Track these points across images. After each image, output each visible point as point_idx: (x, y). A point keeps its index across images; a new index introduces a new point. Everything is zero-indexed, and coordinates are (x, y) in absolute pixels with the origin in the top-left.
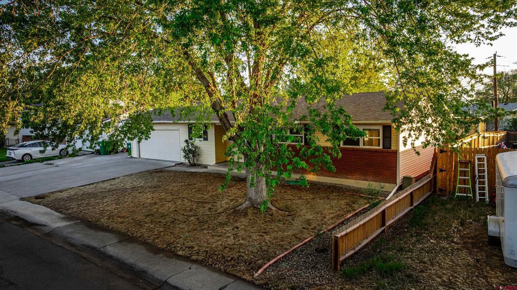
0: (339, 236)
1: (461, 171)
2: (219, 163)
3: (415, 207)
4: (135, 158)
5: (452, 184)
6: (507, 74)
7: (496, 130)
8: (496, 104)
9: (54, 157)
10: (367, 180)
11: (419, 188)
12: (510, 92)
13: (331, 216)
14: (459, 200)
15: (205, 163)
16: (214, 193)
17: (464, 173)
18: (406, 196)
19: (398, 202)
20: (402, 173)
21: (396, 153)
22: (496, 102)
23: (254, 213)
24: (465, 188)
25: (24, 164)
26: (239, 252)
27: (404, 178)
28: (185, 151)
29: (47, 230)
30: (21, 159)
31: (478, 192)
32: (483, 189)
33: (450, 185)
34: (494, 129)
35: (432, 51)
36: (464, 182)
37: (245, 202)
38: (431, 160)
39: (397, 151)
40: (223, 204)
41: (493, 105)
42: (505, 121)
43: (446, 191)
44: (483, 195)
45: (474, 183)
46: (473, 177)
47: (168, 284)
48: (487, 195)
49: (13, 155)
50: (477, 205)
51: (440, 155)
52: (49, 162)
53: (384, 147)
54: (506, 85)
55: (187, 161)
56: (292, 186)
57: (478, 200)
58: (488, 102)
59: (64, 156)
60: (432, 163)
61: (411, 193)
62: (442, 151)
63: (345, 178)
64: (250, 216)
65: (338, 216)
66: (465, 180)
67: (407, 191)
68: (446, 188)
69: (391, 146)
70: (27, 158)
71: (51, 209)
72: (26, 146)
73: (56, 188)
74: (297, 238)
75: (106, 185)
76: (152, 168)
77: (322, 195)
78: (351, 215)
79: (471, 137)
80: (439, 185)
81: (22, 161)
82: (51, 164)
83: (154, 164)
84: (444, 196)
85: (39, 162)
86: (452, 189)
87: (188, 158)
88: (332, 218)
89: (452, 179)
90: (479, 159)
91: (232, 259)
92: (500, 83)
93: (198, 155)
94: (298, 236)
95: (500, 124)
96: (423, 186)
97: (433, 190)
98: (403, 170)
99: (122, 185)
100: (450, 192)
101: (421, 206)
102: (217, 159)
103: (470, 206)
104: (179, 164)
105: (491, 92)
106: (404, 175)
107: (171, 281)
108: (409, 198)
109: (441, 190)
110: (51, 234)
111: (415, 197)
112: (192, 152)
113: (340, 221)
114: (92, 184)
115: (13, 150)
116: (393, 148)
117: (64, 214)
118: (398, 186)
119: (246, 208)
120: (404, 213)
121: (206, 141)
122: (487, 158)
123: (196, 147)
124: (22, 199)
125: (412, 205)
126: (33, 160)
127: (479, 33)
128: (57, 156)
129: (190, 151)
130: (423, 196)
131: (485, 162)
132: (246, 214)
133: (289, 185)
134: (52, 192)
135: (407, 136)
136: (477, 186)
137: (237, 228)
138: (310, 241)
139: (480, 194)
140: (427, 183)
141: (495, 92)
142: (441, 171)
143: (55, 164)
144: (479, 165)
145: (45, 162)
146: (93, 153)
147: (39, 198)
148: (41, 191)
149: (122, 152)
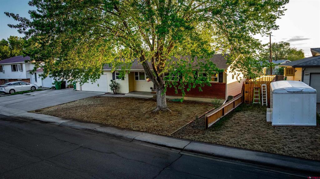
0: (208, 116)
1: (255, 92)
2: (130, 92)
3: (235, 108)
4: (78, 91)
5: (251, 98)
6: (276, 44)
7: (271, 74)
8: (271, 61)
9: (29, 91)
10: (211, 98)
11: (237, 100)
12: (278, 54)
13: (198, 113)
14: (255, 105)
15: (122, 92)
16: (136, 106)
17: (257, 93)
18: (232, 103)
19: (229, 105)
20: (228, 94)
21: (225, 84)
22: (271, 60)
23: (162, 113)
24: (257, 100)
25: (11, 95)
26: (161, 127)
27: (229, 96)
28: (111, 86)
29: (57, 124)
30: (9, 92)
31: (263, 101)
32: (265, 100)
33: (250, 99)
34: (270, 74)
35: (247, 40)
36: (257, 97)
37: (156, 108)
38: (242, 87)
39: (225, 83)
40: (144, 110)
41: (269, 62)
42: (276, 70)
43: (248, 102)
44: (265, 102)
45: (261, 97)
46: (261, 94)
47: (135, 140)
48: (267, 102)
49: (3, 90)
50: (262, 107)
51: (246, 85)
52: (28, 94)
53: (219, 82)
54: (277, 50)
55: (113, 92)
56: (174, 102)
57: (263, 105)
58: (267, 59)
59: (34, 90)
60: (242, 88)
61: (234, 102)
62: (247, 83)
63: (200, 97)
64: (160, 114)
65: (201, 113)
66: (257, 96)
67: (232, 101)
68: (249, 100)
69: (222, 81)
70: (12, 92)
71: (51, 115)
72: (11, 85)
73: (44, 106)
74: (185, 121)
75: (72, 104)
76: (93, 95)
77: (191, 105)
78: (207, 112)
79: (260, 77)
80: (245, 99)
81: (9, 94)
82: (29, 95)
83: (92, 93)
84: (248, 104)
85: (20, 94)
86: (251, 100)
87: (113, 90)
88: (199, 114)
89: (251, 96)
90: (263, 86)
91: (159, 130)
92: (273, 48)
93: (119, 88)
94: (186, 121)
95: (273, 71)
96: (238, 99)
97: (242, 101)
98: (228, 93)
99: (82, 104)
100: (250, 102)
101: (238, 108)
102: (130, 90)
103: (259, 107)
104: (107, 93)
105: (269, 54)
106: (229, 95)
107: (136, 138)
108: (233, 104)
109: (246, 101)
110: (60, 126)
111: (235, 104)
112: (115, 87)
113: (203, 115)
114: (64, 104)
115: (3, 87)
116: (224, 82)
117: (61, 117)
118: (226, 100)
119: (158, 111)
120: (231, 110)
121: (123, 81)
122: (267, 87)
123: (117, 84)
124: (28, 112)
125: (234, 107)
126: (16, 93)
127: (263, 31)
128: (30, 91)
129: (114, 86)
130: (238, 104)
131: (266, 88)
132: (158, 113)
133: (173, 102)
134: (43, 108)
135: (234, 74)
136: (262, 98)
137: (156, 119)
138: (192, 122)
139: (264, 102)
140: (240, 98)
141: (271, 54)
142: (246, 92)
143: (31, 95)
144: (264, 89)
145: (25, 94)
146: (51, 88)
147: (37, 111)
148: (37, 108)
149: (68, 87)
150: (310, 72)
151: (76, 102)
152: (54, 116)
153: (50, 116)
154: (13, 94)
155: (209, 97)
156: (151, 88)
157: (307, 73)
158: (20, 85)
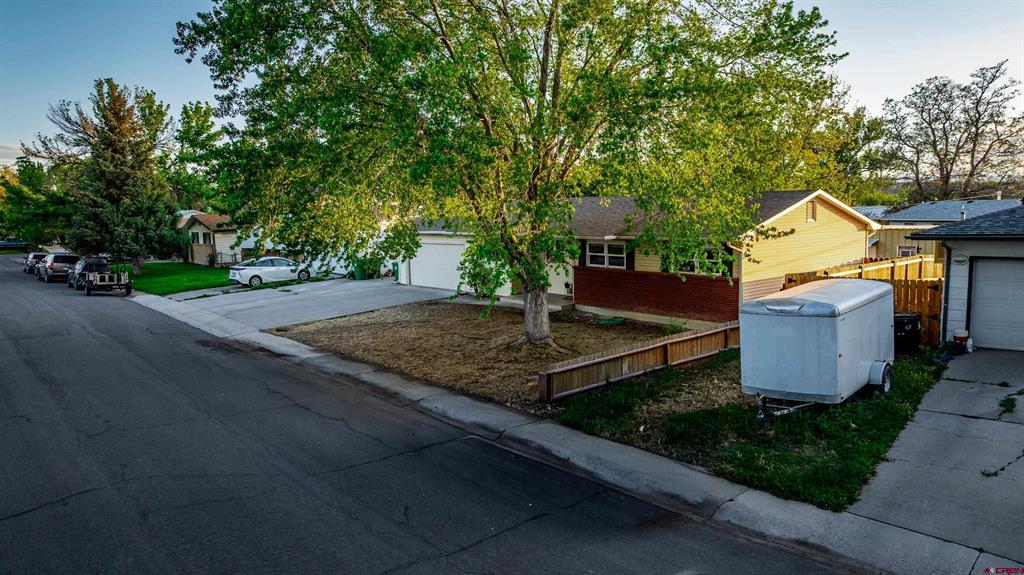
2: (517, 293)
3: (730, 350)
4: (404, 284)
9: (292, 281)
10: (703, 320)
19: (694, 339)
25: (251, 290)
29: (297, 360)
30: (247, 283)
37: (521, 337)
39: (738, 280)
49: (237, 278)
52: (286, 288)
53: (722, 274)
59: (305, 280)
61: (724, 332)
62: (790, 281)
69: (732, 272)
70: (256, 282)
72: (254, 265)
73: (300, 320)
75: (363, 318)
81: (248, 287)
82: (288, 291)
85: (271, 287)
99: (382, 318)
104: (463, 295)
108: (722, 337)
110: (302, 364)
114: (345, 316)
115: (238, 269)
116: (735, 275)
117: (314, 346)
119: (521, 343)
120: (708, 354)
124: (261, 331)
125: (726, 346)
126: (263, 285)
128: (295, 280)
134: (296, 325)
143: (294, 291)
145: (280, 288)
146: (344, 277)
147: (281, 331)
148: (282, 323)
149: (386, 275)
150: (968, 255)
151: (376, 313)
152: (303, 343)
153: (295, 342)
154: (256, 289)
155: (697, 315)
156: (567, 285)
157: (958, 256)
158: (274, 265)
